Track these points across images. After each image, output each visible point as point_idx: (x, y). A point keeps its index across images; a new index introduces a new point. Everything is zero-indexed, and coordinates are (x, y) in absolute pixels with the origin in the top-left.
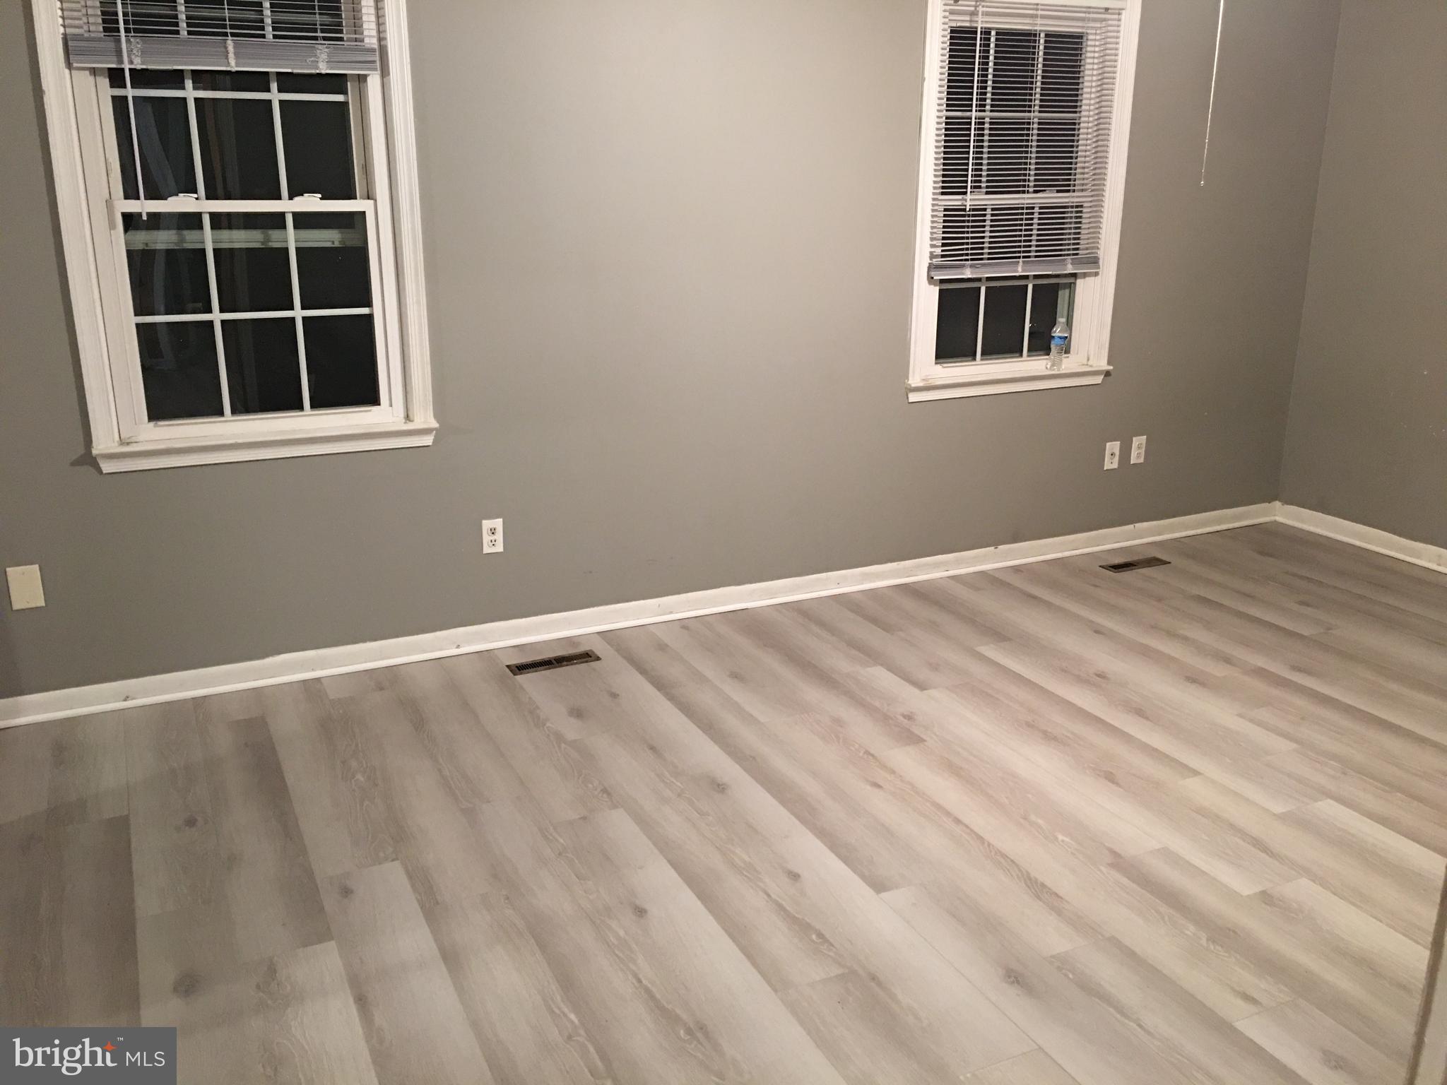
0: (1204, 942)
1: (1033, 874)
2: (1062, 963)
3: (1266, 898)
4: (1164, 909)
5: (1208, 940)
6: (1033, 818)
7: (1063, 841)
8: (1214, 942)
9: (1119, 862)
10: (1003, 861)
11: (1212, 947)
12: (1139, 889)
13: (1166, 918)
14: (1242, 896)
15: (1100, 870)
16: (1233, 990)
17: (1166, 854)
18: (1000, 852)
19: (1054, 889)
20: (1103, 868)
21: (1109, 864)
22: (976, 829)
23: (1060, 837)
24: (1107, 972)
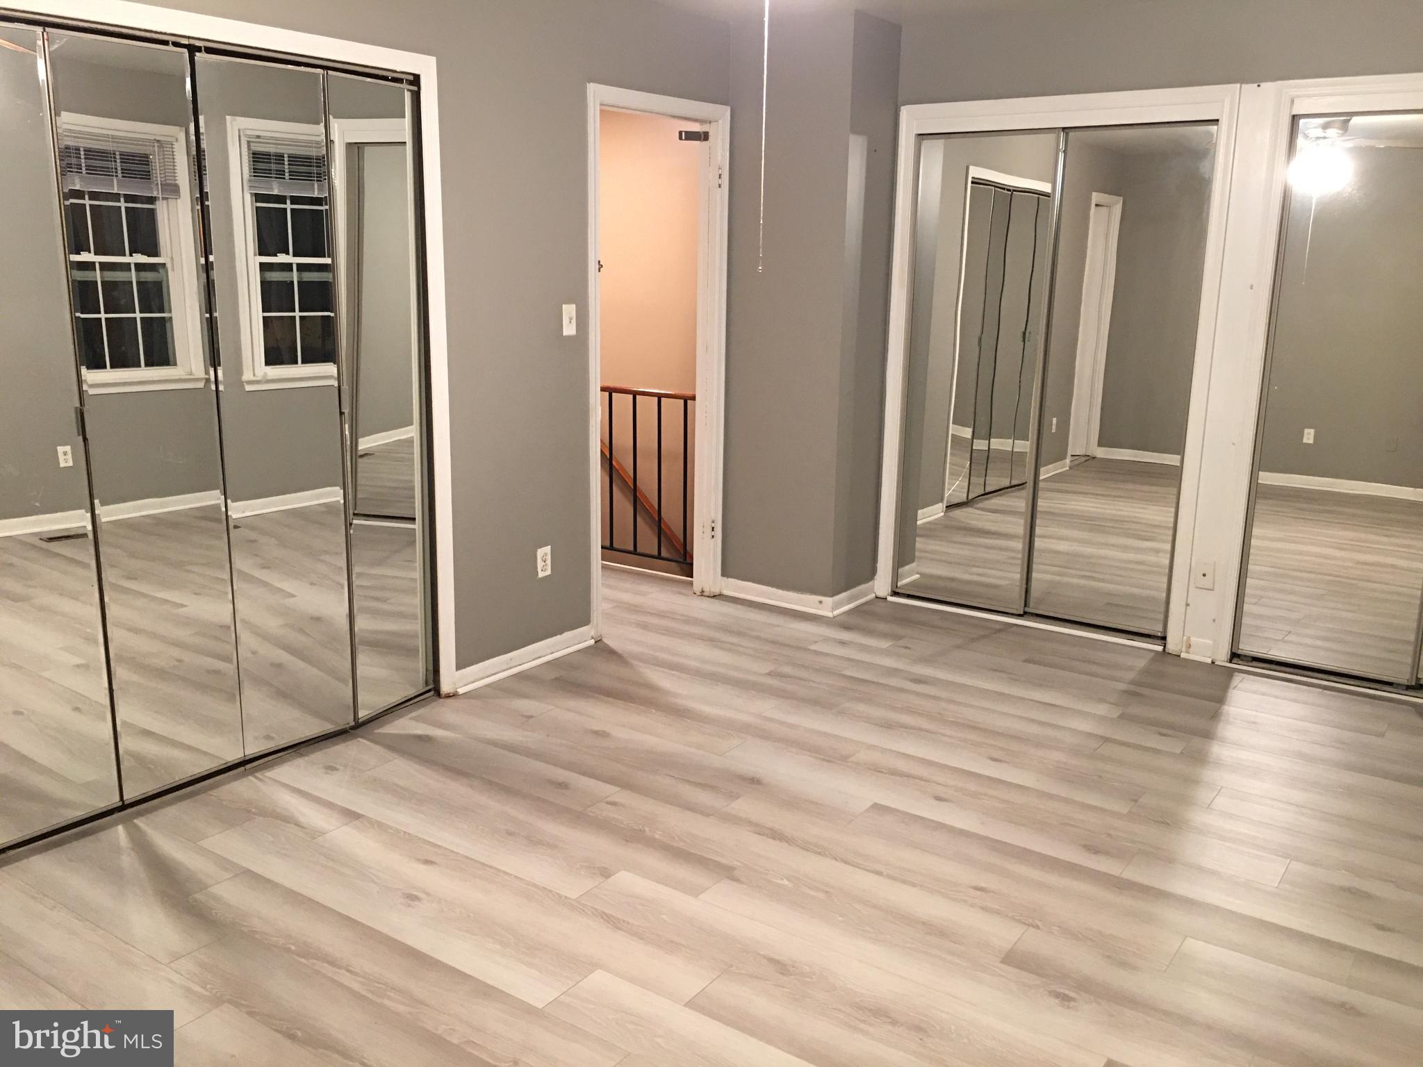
0: (647, 829)
1: (786, 845)
2: (733, 796)
3: (606, 873)
4: (681, 845)
5: (644, 831)
6: (822, 896)
7: (782, 879)
8: (641, 830)
9: (727, 872)
10: (819, 850)
11: (641, 827)
12: (704, 855)
13: (677, 839)
14: (625, 870)
15: (740, 862)
16: (623, 806)
17: (695, 891)
18: (822, 855)
19: (763, 837)
20: (738, 864)
21: (735, 869)
22: (860, 871)
23: (786, 882)
24: (704, 798)
